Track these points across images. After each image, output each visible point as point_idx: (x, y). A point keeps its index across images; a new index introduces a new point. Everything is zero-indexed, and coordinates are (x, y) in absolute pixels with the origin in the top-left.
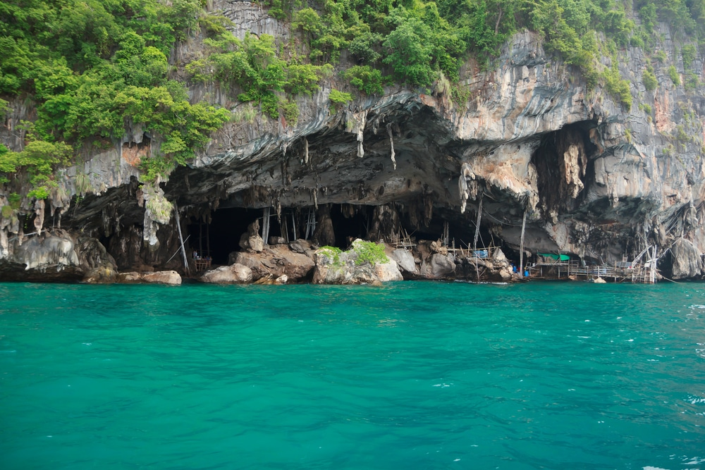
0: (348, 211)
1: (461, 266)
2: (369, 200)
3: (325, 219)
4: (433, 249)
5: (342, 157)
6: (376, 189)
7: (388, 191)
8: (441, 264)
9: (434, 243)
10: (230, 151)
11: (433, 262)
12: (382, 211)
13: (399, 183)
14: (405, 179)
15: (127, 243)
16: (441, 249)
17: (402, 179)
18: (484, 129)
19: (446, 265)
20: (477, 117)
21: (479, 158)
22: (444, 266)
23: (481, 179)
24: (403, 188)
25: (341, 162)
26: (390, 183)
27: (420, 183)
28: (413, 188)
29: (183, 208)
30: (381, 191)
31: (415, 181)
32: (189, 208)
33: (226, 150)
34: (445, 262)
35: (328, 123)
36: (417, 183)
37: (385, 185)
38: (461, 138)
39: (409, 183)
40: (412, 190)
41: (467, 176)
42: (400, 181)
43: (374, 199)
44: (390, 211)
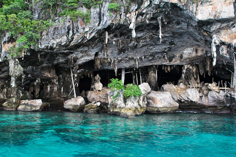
0: (167, 69)
1: (230, 98)
2: (176, 62)
3: (151, 73)
4: (210, 88)
5: (141, 40)
6: (178, 56)
7: (185, 56)
8: (213, 97)
9: (210, 85)
10: (52, 40)
11: (209, 96)
12: (186, 68)
13: (191, 51)
14: (194, 49)
15: (50, 87)
16: (214, 88)
17: (192, 49)
18: (216, 12)
19: (216, 98)
20: (211, 5)
21: (225, 31)
22: (215, 98)
23: (228, 44)
24: (194, 54)
25: (143, 42)
26: (185, 52)
27: (203, 50)
28: (200, 53)
29: (79, 71)
30: (181, 57)
31: (200, 49)
32: (82, 71)
33: (49, 40)
34: (216, 96)
35: (112, 21)
36: (201, 50)
37: (183, 53)
38: (200, 19)
39: (196, 51)
40: (199, 55)
41: (215, 43)
42: (191, 50)
43: (179, 61)
44: (191, 67)
